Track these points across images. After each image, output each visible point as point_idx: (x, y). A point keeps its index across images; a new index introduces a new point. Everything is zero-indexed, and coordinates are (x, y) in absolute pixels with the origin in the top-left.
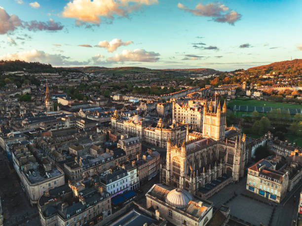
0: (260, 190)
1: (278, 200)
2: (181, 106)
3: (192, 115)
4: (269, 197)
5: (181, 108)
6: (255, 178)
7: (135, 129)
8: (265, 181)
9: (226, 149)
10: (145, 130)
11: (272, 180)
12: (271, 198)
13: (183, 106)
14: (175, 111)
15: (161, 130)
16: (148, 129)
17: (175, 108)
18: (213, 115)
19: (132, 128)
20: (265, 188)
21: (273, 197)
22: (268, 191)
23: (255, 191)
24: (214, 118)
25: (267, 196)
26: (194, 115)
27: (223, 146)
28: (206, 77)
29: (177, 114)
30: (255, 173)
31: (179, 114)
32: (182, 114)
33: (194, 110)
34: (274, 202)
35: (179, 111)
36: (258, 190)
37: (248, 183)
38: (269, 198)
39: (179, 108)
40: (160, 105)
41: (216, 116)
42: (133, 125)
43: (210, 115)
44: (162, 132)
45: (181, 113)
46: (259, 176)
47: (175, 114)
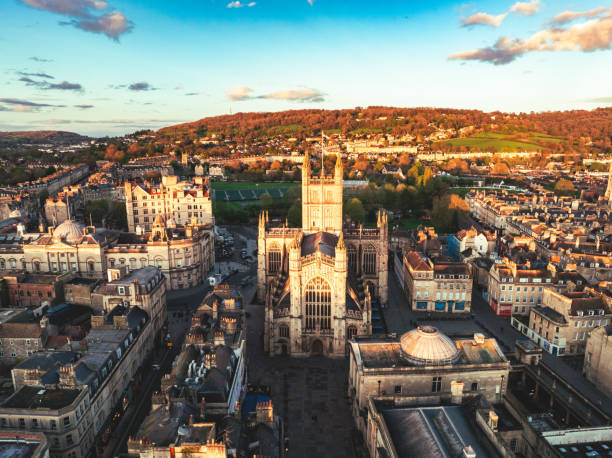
0: (437, 302)
1: (467, 309)
2: (149, 191)
3: (190, 207)
4: (454, 307)
5: (149, 196)
6: (427, 283)
7: (73, 259)
8: (445, 283)
9: (360, 246)
10: (110, 256)
11: (456, 277)
12: (456, 308)
13: (154, 191)
14: (135, 205)
15: (169, 244)
16: (122, 252)
17: (134, 198)
18: (325, 183)
19: (63, 259)
20: (445, 295)
21: (460, 305)
22: (451, 298)
23: (429, 308)
24: (328, 188)
25: (450, 309)
26: (195, 207)
27: (354, 241)
28: (79, 146)
29: (141, 213)
30: (427, 275)
31: (146, 212)
32: (154, 211)
33: (194, 194)
34: (463, 314)
35: (145, 205)
36: (434, 304)
37: (415, 297)
38: (454, 310)
39: (144, 198)
40: (55, 201)
41: (333, 183)
42: (64, 248)
43: (318, 183)
44: (169, 250)
45: (150, 207)
46: (435, 277)
47: (135, 212)
